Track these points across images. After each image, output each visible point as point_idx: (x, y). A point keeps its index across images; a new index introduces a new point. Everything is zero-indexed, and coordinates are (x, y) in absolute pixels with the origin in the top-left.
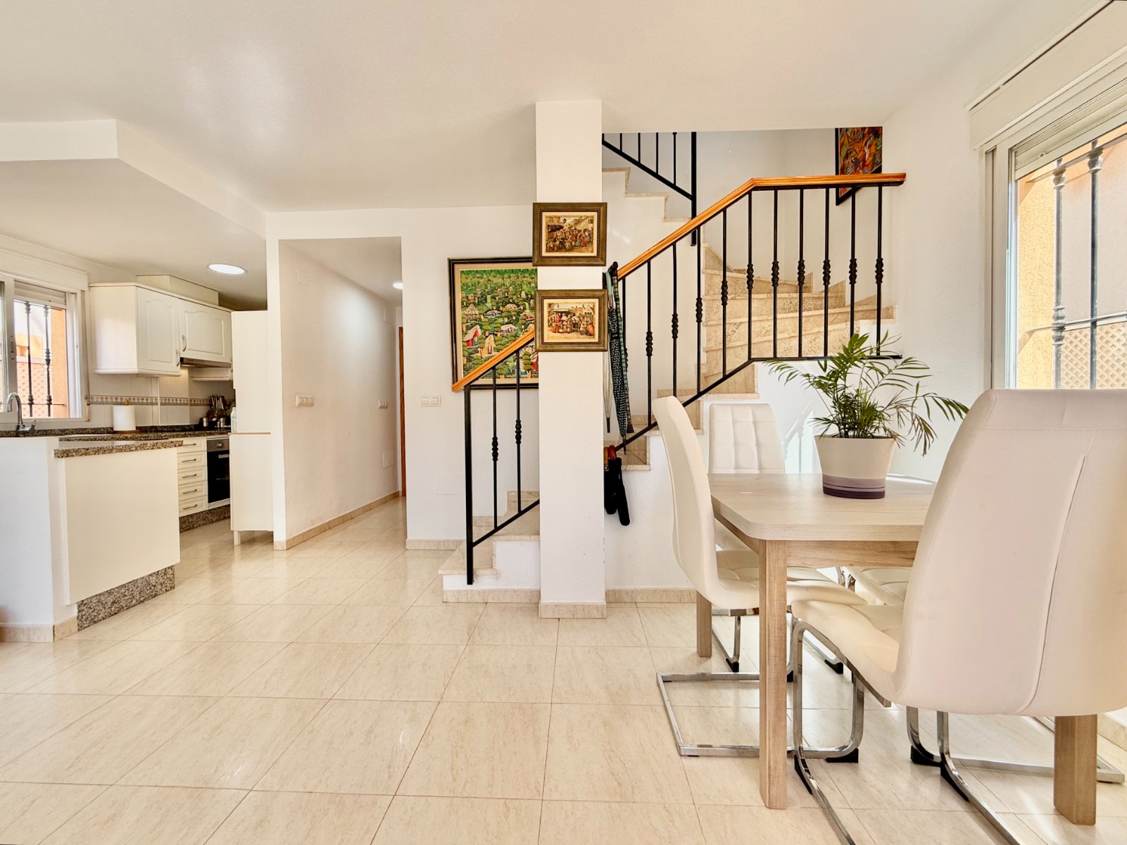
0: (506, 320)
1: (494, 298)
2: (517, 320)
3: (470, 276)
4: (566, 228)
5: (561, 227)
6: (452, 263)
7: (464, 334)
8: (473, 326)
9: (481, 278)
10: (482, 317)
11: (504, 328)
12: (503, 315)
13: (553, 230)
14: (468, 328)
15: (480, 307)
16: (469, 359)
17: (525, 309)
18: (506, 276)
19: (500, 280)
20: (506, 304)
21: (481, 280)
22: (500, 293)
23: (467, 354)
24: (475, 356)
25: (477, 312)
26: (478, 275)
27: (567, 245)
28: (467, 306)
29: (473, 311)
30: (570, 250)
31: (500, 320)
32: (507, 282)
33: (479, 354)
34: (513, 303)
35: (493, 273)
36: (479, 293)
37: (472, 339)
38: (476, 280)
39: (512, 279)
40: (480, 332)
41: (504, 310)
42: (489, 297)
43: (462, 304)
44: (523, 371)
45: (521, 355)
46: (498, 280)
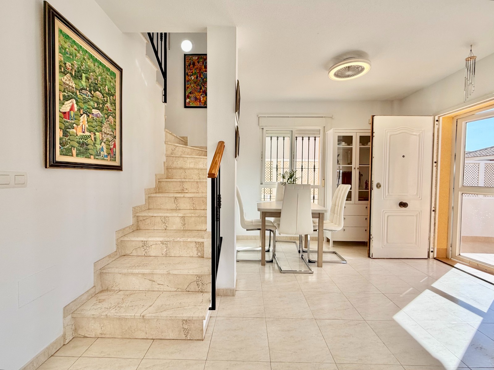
0: (96, 105)
1: (87, 78)
2: (103, 109)
3: (68, 42)
7: (61, 103)
8: (69, 98)
9: (78, 52)
10: (78, 92)
11: (95, 111)
12: (94, 99)
14: (65, 99)
16: (65, 134)
17: (107, 101)
18: (96, 64)
19: (92, 65)
20: (96, 90)
21: (78, 54)
22: (92, 77)
23: (63, 127)
24: (70, 131)
25: (74, 85)
26: (75, 46)
28: (65, 73)
29: (71, 82)
31: (92, 103)
32: (97, 70)
33: (74, 130)
34: (100, 92)
36: (76, 66)
37: (69, 112)
39: (100, 69)
40: (75, 107)
41: (94, 94)
42: (84, 75)
44: (106, 154)
45: (104, 140)
46: (90, 63)
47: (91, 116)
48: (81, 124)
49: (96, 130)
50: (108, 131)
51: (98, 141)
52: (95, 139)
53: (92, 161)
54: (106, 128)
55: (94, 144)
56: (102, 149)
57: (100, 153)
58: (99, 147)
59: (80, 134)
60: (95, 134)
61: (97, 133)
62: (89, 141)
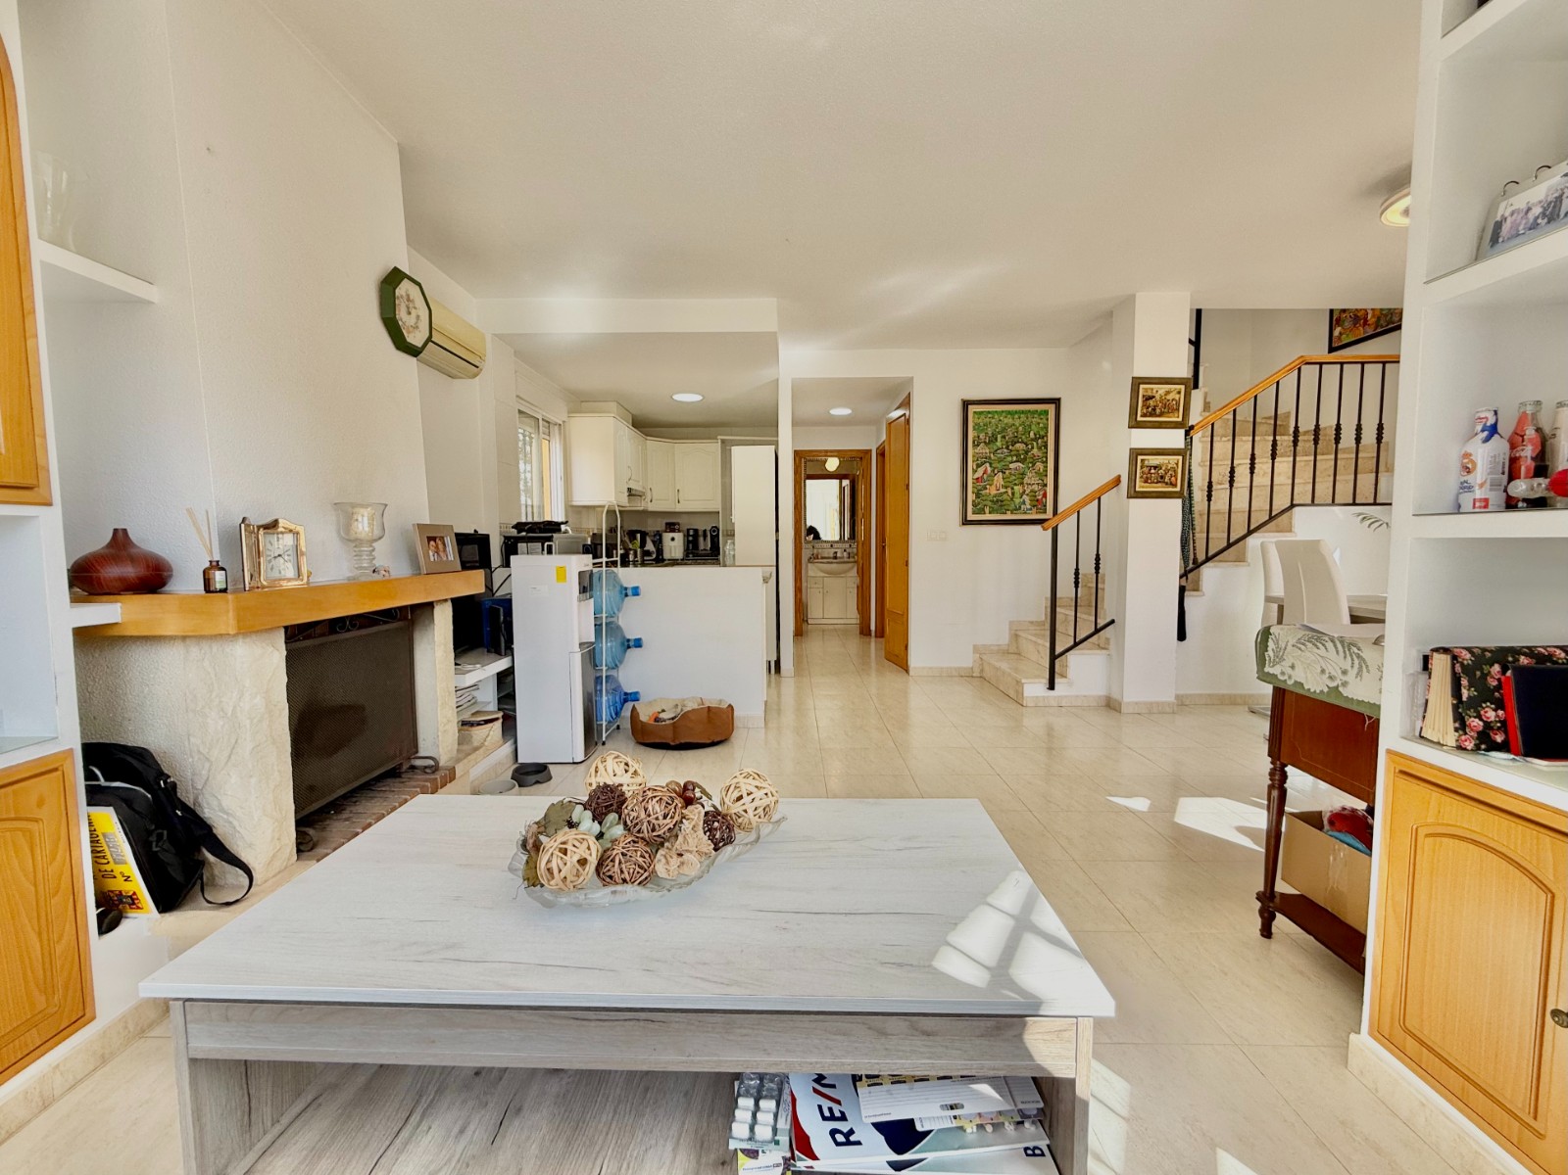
0: (1015, 459)
1: (1004, 437)
2: (1025, 459)
3: (983, 417)
4: (1158, 397)
5: (1154, 397)
6: (966, 404)
7: (975, 471)
8: (982, 464)
9: (993, 418)
10: (992, 455)
11: (1012, 466)
12: (1012, 453)
13: (1147, 400)
14: (978, 466)
15: (990, 446)
16: (978, 496)
17: (1033, 448)
18: (1016, 416)
19: (1011, 420)
20: (1016, 443)
21: (993, 420)
22: (1010, 433)
23: (976, 490)
24: (983, 492)
25: (988, 451)
26: (990, 416)
27: (1158, 411)
28: (978, 445)
29: (983, 449)
30: (1160, 416)
31: (1009, 459)
32: (1017, 423)
33: (987, 491)
34: (1022, 442)
35: (1004, 414)
36: (990, 433)
37: (982, 477)
38: (988, 420)
39: (1022, 419)
40: (989, 469)
41: (1013, 448)
42: (999, 436)
43: (974, 442)
44: (1029, 507)
45: (1027, 492)
46: (1009, 420)
47: (1007, 472)
48: (995, 482)
49: (1015, 484)
50: (1035, 480)
51: (1017, 495)
52: (1013, 494)
53: (1009, 516)
54: (1031, 478)
55: (1012, 499)
56: (1024, 502)
57: (1020, 507)
58: (1017, 501)
59: (994, 492)
60: (1012, 489)
61: (1015, 487)
62: (1005, 497)
